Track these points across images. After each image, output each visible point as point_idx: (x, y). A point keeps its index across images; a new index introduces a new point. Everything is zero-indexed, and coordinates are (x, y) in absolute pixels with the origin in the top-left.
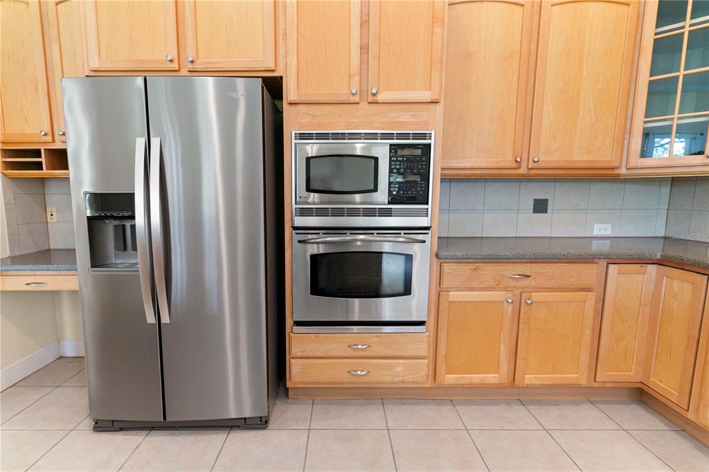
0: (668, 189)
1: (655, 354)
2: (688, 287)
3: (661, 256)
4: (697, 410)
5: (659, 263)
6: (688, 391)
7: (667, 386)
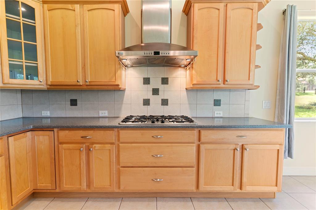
0: (20, 95)
1: (37, 172)
2: (46, 138)
3: (33, 127)
4: (60, 187)
5: (32, 130)
6: (55, 181)
7: (45, 184)
